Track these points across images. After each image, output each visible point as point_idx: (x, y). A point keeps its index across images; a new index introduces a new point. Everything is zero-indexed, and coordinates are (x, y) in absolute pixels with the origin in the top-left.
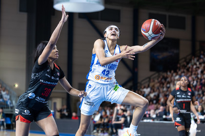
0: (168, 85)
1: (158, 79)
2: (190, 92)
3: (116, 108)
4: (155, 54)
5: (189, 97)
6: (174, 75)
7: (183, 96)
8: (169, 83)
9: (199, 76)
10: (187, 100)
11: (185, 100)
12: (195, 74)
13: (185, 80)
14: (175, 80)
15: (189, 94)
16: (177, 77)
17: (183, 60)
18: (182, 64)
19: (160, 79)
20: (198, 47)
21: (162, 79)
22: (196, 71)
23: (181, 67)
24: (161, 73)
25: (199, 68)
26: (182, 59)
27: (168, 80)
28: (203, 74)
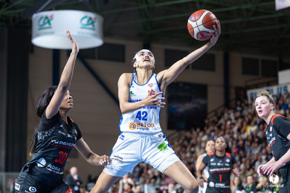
0: (193, 149)
1: (178, 141)
2: (228, 158)
3: (121, 182)
4: (175, 106)
5: (227, 165)
6: (201, 134)
7: (219, 164)
8: (193, 146)
9: (235, 136)
10: (225, 169)
11: (222, 169)
12: (229, 133)
13: (222, 142)
14: (201, 142)
15: (228, 161)
16: (205, 138)
17: (213, 114)
18: (211, 120)
19: (181, 141)
20: (233, 95)
21: (184, 140)
22: (231, 128)
23: (210, 124)
24: (182, 132)
25: (234, 124)
26: (211, 112)
27: (193, 141)
28: (241, 134)
